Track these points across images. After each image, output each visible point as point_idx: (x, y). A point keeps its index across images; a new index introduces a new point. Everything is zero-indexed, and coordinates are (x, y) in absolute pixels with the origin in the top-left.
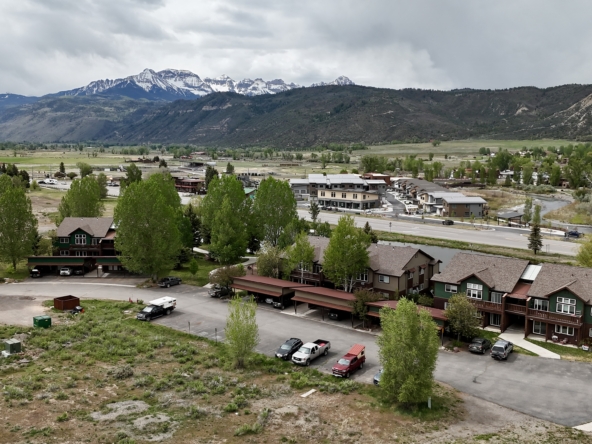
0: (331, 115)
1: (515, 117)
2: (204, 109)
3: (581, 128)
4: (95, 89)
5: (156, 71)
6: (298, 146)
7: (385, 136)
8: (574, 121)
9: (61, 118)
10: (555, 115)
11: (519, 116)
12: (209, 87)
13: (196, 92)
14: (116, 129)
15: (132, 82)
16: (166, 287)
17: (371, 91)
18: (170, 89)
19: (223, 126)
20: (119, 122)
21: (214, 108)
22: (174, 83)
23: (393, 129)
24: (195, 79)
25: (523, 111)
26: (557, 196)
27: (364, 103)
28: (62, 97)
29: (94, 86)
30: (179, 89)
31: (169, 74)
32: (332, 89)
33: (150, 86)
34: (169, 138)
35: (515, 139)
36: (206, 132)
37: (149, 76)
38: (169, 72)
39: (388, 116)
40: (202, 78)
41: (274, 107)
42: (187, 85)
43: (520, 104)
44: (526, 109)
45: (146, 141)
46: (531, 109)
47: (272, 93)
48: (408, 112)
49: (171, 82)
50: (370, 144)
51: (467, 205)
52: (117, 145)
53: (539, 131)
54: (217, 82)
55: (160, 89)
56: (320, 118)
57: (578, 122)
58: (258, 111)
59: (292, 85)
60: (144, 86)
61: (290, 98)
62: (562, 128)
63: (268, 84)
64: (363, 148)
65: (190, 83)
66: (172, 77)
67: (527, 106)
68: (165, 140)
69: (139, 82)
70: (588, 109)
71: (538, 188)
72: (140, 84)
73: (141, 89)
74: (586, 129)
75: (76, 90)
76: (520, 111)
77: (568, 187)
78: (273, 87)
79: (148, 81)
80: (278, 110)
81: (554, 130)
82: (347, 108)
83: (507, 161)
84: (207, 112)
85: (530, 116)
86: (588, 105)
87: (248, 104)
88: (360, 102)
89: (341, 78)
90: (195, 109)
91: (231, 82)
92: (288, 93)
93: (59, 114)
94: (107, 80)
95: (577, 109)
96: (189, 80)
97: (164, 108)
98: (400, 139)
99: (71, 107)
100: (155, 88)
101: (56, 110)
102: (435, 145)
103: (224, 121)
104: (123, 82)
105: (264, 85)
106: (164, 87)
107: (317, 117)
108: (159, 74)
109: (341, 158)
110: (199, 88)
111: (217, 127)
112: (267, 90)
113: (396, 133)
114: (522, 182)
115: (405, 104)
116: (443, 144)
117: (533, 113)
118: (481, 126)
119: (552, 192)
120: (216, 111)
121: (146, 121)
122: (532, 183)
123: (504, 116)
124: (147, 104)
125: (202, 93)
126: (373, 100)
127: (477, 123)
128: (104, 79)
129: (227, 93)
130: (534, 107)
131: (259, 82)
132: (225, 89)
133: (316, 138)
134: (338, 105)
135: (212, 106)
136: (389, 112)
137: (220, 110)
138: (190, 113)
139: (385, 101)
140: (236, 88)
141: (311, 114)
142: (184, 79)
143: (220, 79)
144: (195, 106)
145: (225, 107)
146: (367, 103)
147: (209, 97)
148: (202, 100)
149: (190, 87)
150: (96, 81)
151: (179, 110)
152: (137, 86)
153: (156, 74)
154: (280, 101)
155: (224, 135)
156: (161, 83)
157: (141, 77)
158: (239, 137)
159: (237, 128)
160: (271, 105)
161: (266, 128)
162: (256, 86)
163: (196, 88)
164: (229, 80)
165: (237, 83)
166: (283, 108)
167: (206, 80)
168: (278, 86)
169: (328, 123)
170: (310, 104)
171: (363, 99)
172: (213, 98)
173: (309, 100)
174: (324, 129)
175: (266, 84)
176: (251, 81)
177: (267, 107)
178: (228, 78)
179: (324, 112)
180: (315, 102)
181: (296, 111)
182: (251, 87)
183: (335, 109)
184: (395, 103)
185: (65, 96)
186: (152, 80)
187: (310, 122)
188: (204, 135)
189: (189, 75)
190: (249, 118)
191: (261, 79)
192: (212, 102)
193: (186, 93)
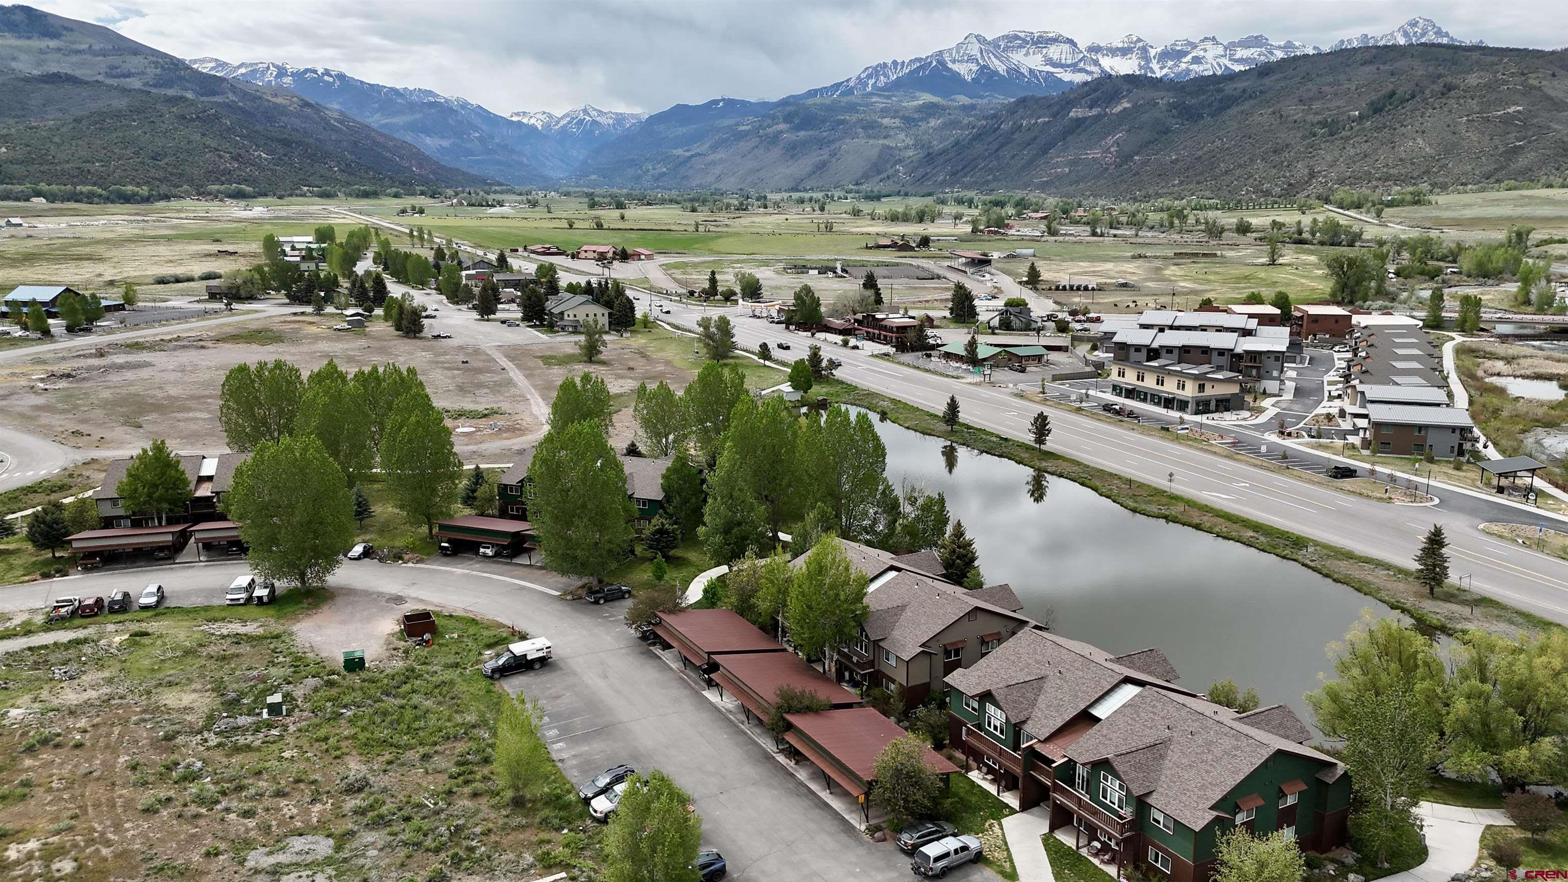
0: (1361, 117)
4: (871, 82)
5: (989, 38)
6: (1267, 193)
9: (804, 143)
12: (1096, 63)
13: (1067, 76)
14: (900, 161)
15: (942, 63)
18: (1014, 72)
19: (1108, 151)
20: (907, 148)
21: (1095, 112)
22: (1024, 60)
23: (1515, 152)
24: (1066, 47)
28: (810, 101)
29: (869, 76)
30: (1031, 71)
31: (1015, 41)
33: (975, 68)
34: (995, 179)
36: (1072, 163)
37: (974, 49)
38: (1017, 37)
39: (1507, 120)
40: (1083, 44)
41: (1227, 103)
42: (1050, 62)
45: (952, 185)
47: (1237, 68)
49: (1017, 57)
51: (1423, 427)
52: (898, 194)
54: (1113, 52)
55: (996, 73)
56: (1332, 127)
58: (1189, 114)
59: (1289, 45)
60: (965, 70)
61: (1267, 81)
63: (1231, 47)
64: (1417, 203)
65: (1056, 57)
66: (1021, 47)
68: (987, 182)
69: (954, 61)
72: (955, 67)
73: (956, 76)
75: (838, 85)
78: (1241, 53)
79: (971, 59)
80: (1233, 111)
82: (1403, 101)
84: (1079, 123)
87: (1164, 100)
88: (1437, 88)
89: (1414, 24)
90: (1054, 116)
91: (1144, 50)
92: (1270, 69)
93: (802, 134)
94: (895, 63)
96: (1057, 51)
97: (994, 116)
98: (1526, 177)
99: (824, 121)
100: (986, 75)
101: (798, 128)
103: (1110, 140)
104: (923, 64)
105: (1220, 50)
106: (1001, 69)
107: (1323, 124)
108: (995, 44)
110: (1074, 67)
111: (1094, 153)
112: (1226, 61)
115: (1560, 86)
120: (1098, 118)
121: (957, 143)
124: (964, 108)
125: (1079, 78)
128: (890, 61)
129: (1130, 79)
131: (1208, 45)
132: (1126, 67)
133: (1312, 175)
134: (1381, 93)
135: (1091, 108)
136: (1512, 110)
137: (1106, 114)
138: (1045, 123)
139: (1506, 82)
140: (1154, 62)
141: (1310, 118)
142: (1044, 51)
143: (1120, 45)
144: (1055, 109)
145: (1119, 108)
146: (1456, 87)
147: (1087, 88)
148: (1072, 96)
149: (1055, 65)
150: (875, 64)
151: (1022, 118)
152: (950, 70)
153: (989, 43)
154: (1244, 91)
155: (1107, 169)
156: (996, 62)
157: (958, 52)
158: (1137, 173)
159: (1137, 154)
160: (1221, 101)
161: (1200, 153)
162: (1202, 53)
163: (1068, 66)
164: (1141, 44)
165: (1159, 50)
166: (1246, 106)
167: (1091, 49)
168: (1253, 50)
169: (1348, 138)
170: (1311, 94)
171: (1449, 79)
172: (1095, 91)
173: (1310, 85)
174: (1336, 153)
175: (1226, 48)
176: (1189, 43)
177: (1210, 105)
178: (1139, 40)
179: (1342, 114)
180: (1326, 89)
181: (1274, 113)
182: (1189, 58)
183: (1372, 103)
184: (1532, 88)
185: (818, 99)
186: (979, 55)
187: (1304, 138)
188: (1067, 170)
189: (1055, 40)
190: (1167, 131)
191: (1214, 39)
192: (1092, 100)
193: (1045, 80)
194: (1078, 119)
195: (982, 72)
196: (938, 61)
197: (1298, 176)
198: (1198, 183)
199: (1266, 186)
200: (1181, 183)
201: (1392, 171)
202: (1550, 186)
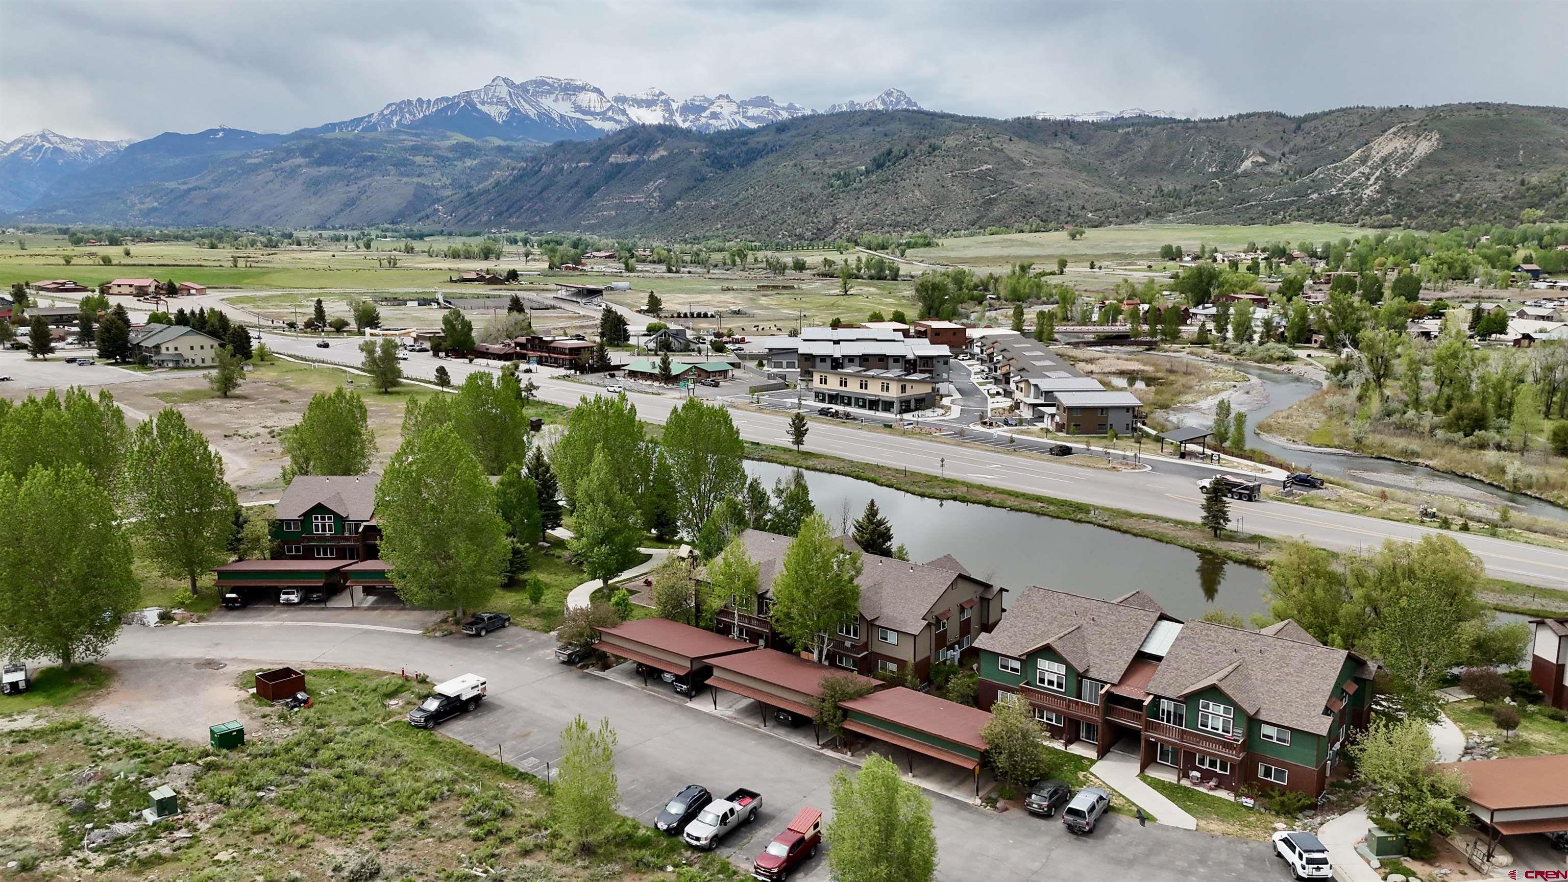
0: (867, 172)
1: (1237, 176)
2: (611, 160)
3: (1372, 200)
4: (396, 119)
5: (517, 82)
6: (801, 237)
7: (975, 216)
8: (1355, 185)
9: (328, 179)
10: (1319, 174)
11: (1246, 174)
12: (624, 112)
13: (597, 124)
14: (438, 200)
15: (470, 103)
16: (478, 635)
17: (948, 122)
18: (545, 117)
19: (650, 195)
20: (444, 187)
21: (633, 158)
22: (553, 106)
23: (991, 202)
24: (594, 96)
25: (1256, 164)
26: (1297, 368)
27: (933, 148)
28: (329, 136)
29: (393, 113)
30: (562, 117)
31: (543, 86)
32: (873, 118)
33: (505, 111)
34: (542, 220)
35: (1234, 223)
36: (618, 207)
37: (503, 91)
38: (544, 83)
39: (982, 176)
40: (610, 94)
41: (753, 155)
42: (578, 109)
43: (1248, 148)
44: (1261, 160)
45: (498, 226)
46: (1270, 160)
47: (753, 125)
48: (1022, 167)
49: (547, 102)
50: (944, 234)
51: (1104, 409)
52: (441, 233)
53: (1284, 206)
54: (639, 103)
55: (527, 117)
56: (845, 179)
57: (1363, 186)
58: (722, 164)
59: (791, 107)
60: (492, 111)
61: (785, 136)
62: (1331, 199)
63: (743, 105)
64: (928, 245)
65: (584, 105)
66: (549, 92)
67: (1262, 154)
68: (535, 224)
69: (483, 103)
70: (1384, 160)
71: (1261, 352)
72: (485, 109)
73: (487, 118)
74: (1381, 202)
75: (358, 121)
76: (1247, 164)
77: (1322, 347)
78: (752, 111)
79: (500, 102)
80: (760, 162)
81: (1315, 204)
82: (899, 158)
83: (1209, 284)
84: (620, 168)
85: (1268, 174)
86: (1384, 152)
87: (698, 150)
88: (925, 147)
89: (889, 94)
90: (594, 160)
91: (667, 103)
92: (781, 128)
93: (324, 169)
94: (420, 100)
95: (1363, 161)
96: (585, 99)
97: (533, 159)
98: (1003, 224)
99: (349, 156)
100: (516, 118)
101: (319, 163)
102: (1073, 237)
103: (651, 186)
104: (450, 103)
105: (734, 108)
106: (532, 113)
107: (838, 177)
108: (523, 87)
109: (882, 269)
110: (603, 116)
111: (638, 198)
112: (739, 118)
113: (997, 212)
114: (1230, 335)
115: (1016, 149)
116: (1090, 233)
117: (1275, 167)
118: (1169, 195)
119: (1287, 359)
120: (637, 164)
121: (498, 184)
122: (1250, 339)
123: (1216, 175)
124: (500, 149)
125: (609, 126)
126: (951, 142)
127: (1160, 189)
128: (414, 99)
129: (660, 128)
130: (1278, 154)
131: (723, 102)
132: (652, 117)
133: (836, 221)
134: (880, 151)
135: (629, 154)
136: (983, 168)
137: (644, 161)
138: (586, 168)
139: (976, 145)
140: (677, 115)
141: (826, 171)
142: (573, 98)
143: (644, 97)
144: (595, 154)
145: (655, 157)
146: (939, 148)
147: (623, 136)
148: (610, 142)
149: (585, 112)
150: (398, 101)
151: (562, 161)
152: (480, 111)
153: (518, 87)
154: (766, 145)
155: (651, 213)
156: (526, 106)
157: (486, 94)
158: (682, 218)
159: (679, 199)
160: (747, 153)
161: (736, 200)
162: (718, 110)
163: (598, 114)
164: (663, 97)
165: (680, 104)
166: (771, 158)
167: (617, 99)
168: (762, 109)
169: (860, 189)
170: (824, 150)
171: (933, 141)
172: (631, 138)
173: (822, 142)
174: (853, 202)
175: (739, 107)
176: (706, 100)
177: (738, 157)
178: (662, 94)
179: (852, 167)
180: (835, 145)
181: (795, 165)
182: (708, 113)
183: (875, 160)
184: (996, 149)
185: (337, 134)
186: (508, 99)
187: (823, 188)
188: (613, 213)
189: (583, 88)
190: (703, 179)
191: (728, 97)
192: (629, 147)
193: (577, 126)
194: (618, 165)
195: (513, 116)
196: (466, 102)
197: (824, 221)
198: (739, 227)
199: (798, 231)
200: (724, 227)
201: (900, 219)
202: (1022, 231)
